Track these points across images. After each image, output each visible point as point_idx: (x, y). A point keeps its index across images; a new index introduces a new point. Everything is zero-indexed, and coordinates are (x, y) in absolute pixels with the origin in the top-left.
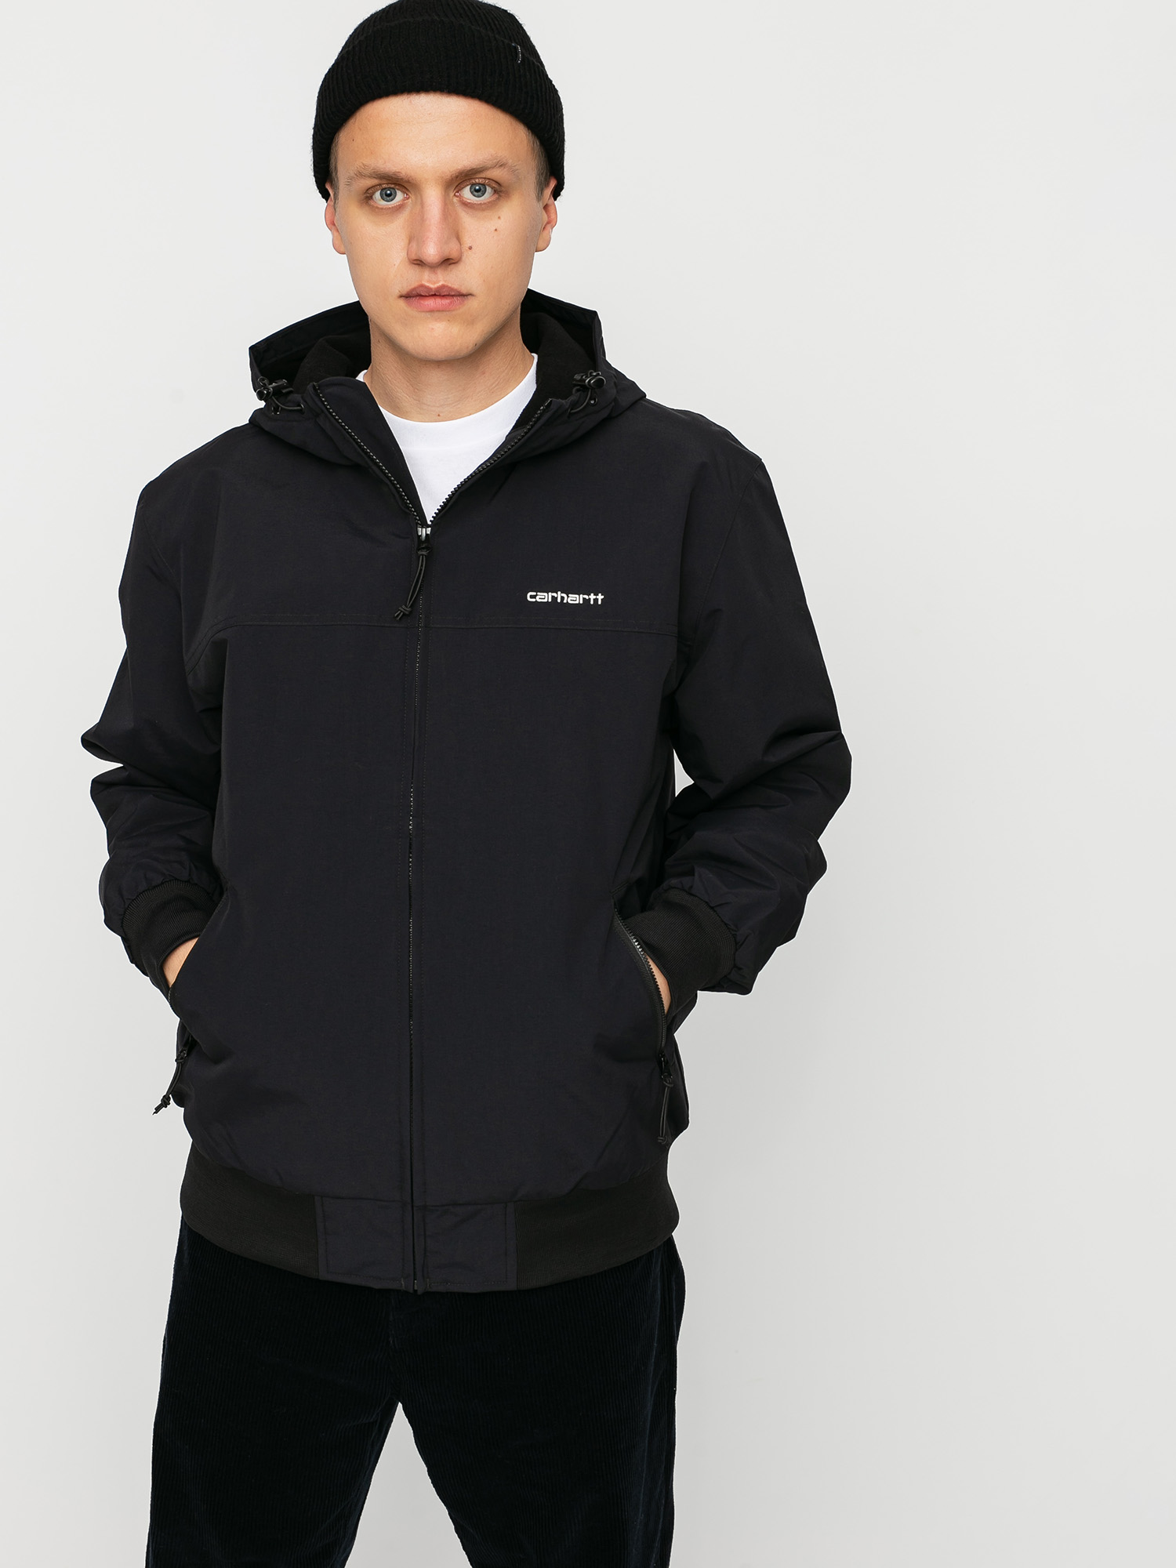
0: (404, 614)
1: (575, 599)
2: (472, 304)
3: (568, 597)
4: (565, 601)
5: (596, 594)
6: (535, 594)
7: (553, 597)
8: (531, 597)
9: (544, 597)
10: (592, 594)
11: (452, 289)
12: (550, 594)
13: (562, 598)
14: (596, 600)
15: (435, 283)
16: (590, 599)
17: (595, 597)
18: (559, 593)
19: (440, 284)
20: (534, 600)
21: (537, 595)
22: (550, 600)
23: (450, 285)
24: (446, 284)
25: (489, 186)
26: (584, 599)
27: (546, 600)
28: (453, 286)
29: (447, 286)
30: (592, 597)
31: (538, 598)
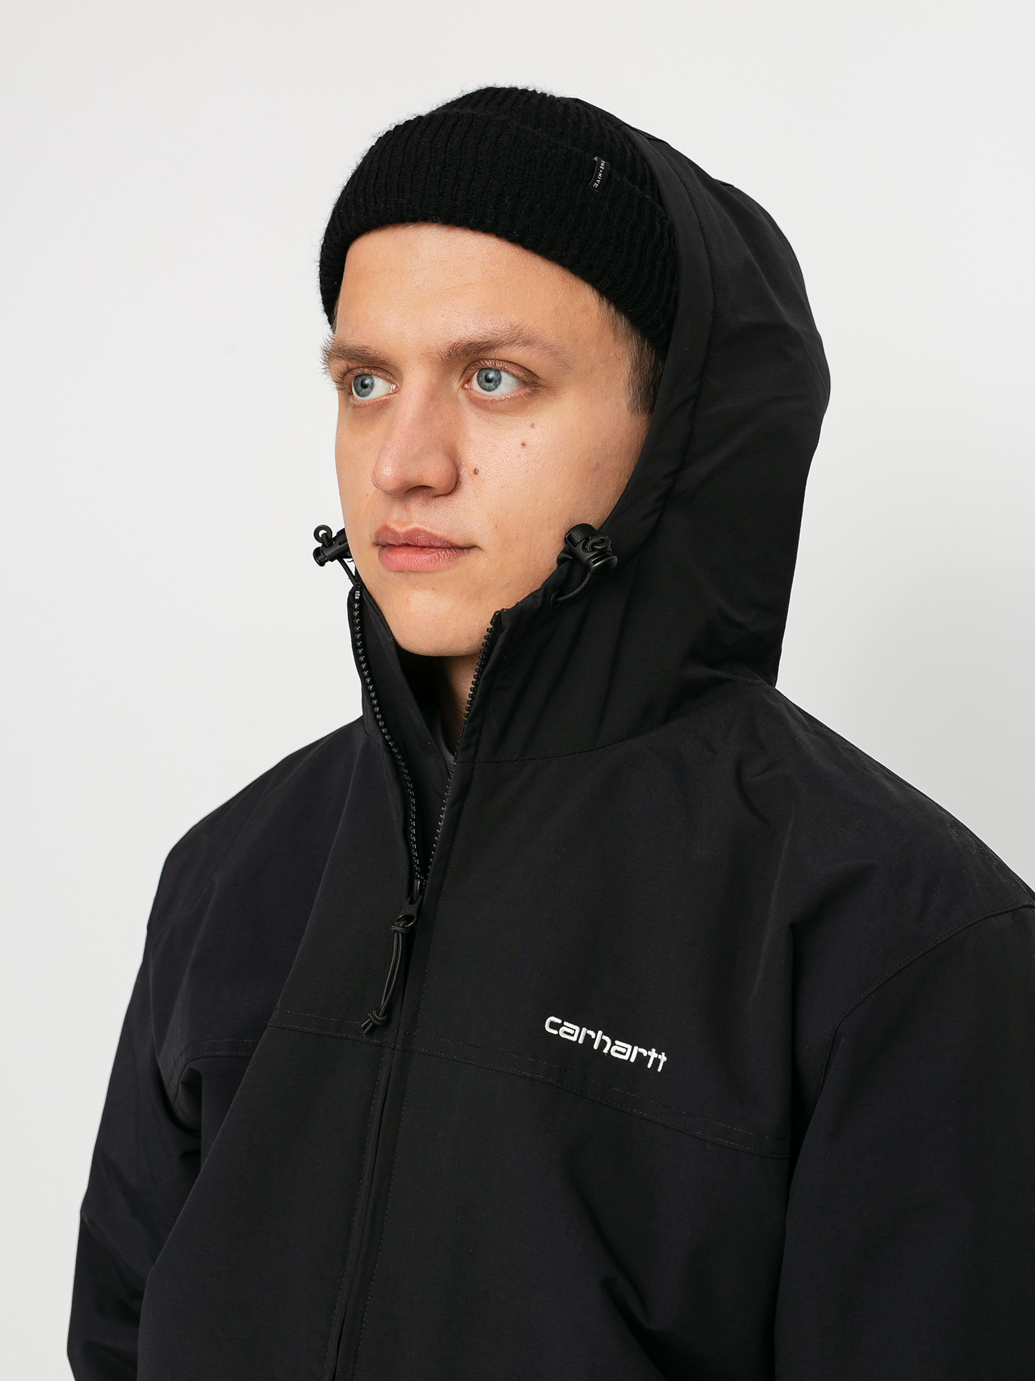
0: (374, 1027)
1: (624, 1051)
2: (473, 562)
3: (613, 1044)
4: (605, 1051)
5: (659, 1052)
6: (559, 1021)
7: (587, 1036)
8: (553, 1025)
9: (572, 1032)
10: (654, 1050)
11: (435, 537)
12: (584, 1030)
13: (603, 1043)
14: (657, 1061)
15: (404, 524)
16: (649, 1057)
17: (656, 1055)
18: (600, 1033)
19: (412, 527)
20: (555, 1032)
21: (562, 1025)
22: (580, 1041)
23: (428, 529)
24: (422, 527)
25: (507, 371)
26: (639, 1054)
27: (574, 1039)
28: (435, 532)
29: (424, 531)
30: (653, 1054)
31: (563, 1029)
